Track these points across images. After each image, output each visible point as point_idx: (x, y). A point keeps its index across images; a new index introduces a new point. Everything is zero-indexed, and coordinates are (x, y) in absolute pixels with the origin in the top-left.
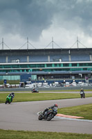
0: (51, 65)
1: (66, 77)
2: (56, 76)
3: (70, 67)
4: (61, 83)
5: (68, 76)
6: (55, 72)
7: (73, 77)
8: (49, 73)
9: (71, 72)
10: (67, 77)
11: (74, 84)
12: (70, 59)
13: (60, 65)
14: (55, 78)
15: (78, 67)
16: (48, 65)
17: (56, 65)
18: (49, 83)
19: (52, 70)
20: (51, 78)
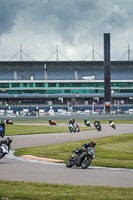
0: (18, 85)
1: (39, 103)
2: (25, 101)
3: (46, 88)
4: (33, 111)
5: (43, 101)
6: (24, 95)
7: (50, 103)
8: (16, 96)
9: (46, 95)
10: (41, 103)
11: (51, 112)
12: (46, 77)
13: (31, 84)
14: (23, 103)
15: (57, 88)
16: (14, 85)
17: (25, 84)
18: (15, 110)
19: (20, 92)
20: (17, 103)
